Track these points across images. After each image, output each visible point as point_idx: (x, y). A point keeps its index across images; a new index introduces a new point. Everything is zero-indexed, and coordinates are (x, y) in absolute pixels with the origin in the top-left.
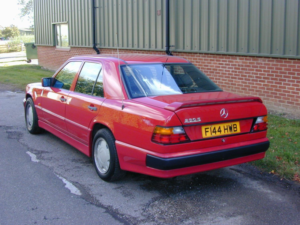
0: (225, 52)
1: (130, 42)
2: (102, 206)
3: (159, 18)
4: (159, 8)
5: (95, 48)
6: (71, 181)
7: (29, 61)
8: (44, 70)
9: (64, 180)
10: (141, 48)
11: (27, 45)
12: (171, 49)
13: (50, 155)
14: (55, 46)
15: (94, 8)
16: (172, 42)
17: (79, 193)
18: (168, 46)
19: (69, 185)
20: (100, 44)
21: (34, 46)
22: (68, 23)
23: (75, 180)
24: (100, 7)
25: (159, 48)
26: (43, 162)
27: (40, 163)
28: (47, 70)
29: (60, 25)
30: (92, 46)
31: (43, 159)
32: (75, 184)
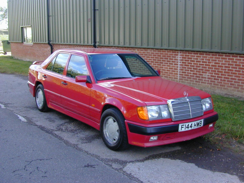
0: (128, 46)
1: (72, 39)
2: (37, 125)
3: (90, 23)
4: (89, 17)
5: (49, 44)
6: (22, 116)
7: (5, 53)
8: (15, 59)
9: (19, 116)
10: (79, 43)
11: (3, 42)
12: (97, 44)
13: (13, 105)
14: (23, 42)
15: (48, 16)
16: (98, 40)
17: (26, 121)
18: (95, 42)
19: (21, 118)
20: (53, 41)
21: (8, 43)
22: (31, 26)
23: (25, 115)
24: (52, 16)
25: (90, 43)
26: (8, 108)
27: (6, 108)
28: (18, 59)
29: (26, 27)
30: (47, 42)
31: (8, 107)
32: (25, 117)
